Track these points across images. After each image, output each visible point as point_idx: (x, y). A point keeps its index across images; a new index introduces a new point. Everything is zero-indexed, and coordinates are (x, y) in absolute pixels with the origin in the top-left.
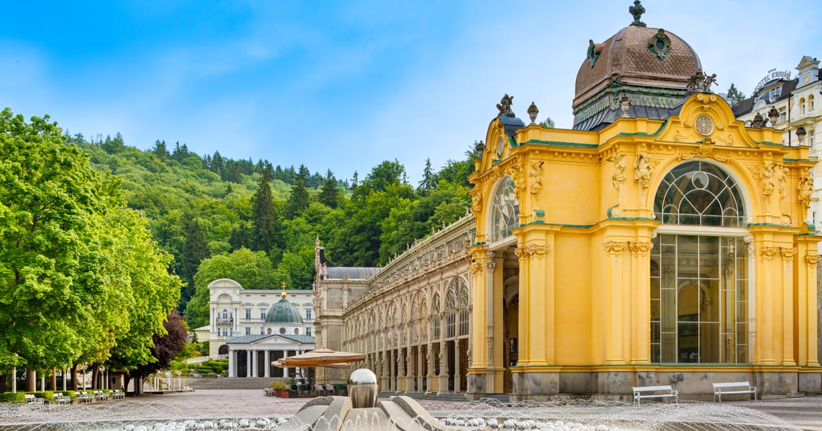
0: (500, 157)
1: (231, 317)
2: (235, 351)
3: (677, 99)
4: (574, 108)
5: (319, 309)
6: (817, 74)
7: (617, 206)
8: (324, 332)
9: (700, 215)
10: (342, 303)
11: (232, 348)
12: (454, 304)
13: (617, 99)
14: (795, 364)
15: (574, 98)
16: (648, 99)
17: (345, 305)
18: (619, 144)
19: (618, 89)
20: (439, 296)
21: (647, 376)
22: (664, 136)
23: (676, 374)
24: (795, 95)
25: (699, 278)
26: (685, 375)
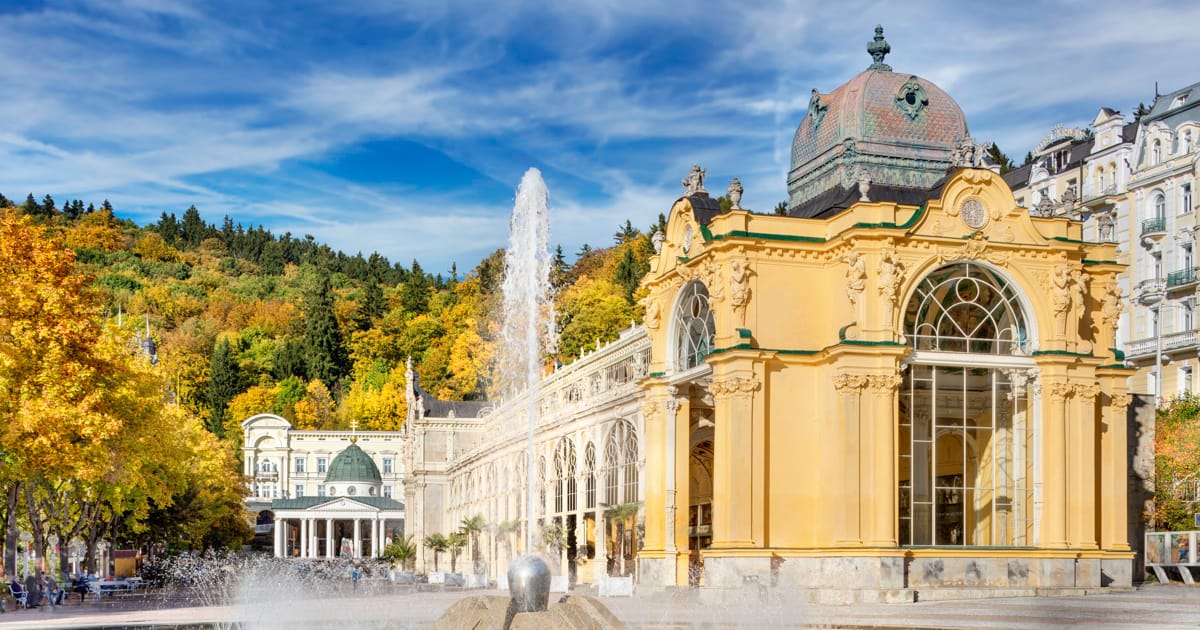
0: (686, 253)
1: (276, 470)
2: (283, 520)
3: (935, 175)
4: (789, 184)
5: (410, 461)
6: (1121, 134)
7: (854, 324)
8: (419, 494)
9: (968, 338)
10: (445, 453)
11: (279, 515)
12: (616, 458)
13: (851, 174)
14: (1097, 547)
15: (789, 171)
16: (895, 174)
17: (450, 455)
18: (856, 238)
19: (853, 159)
20: (593, 446)
21: (894, 564)
22: (918, 228)
23: (933, 561)
24: (1089, 163)
25: (965, 427)
26: (946, 562)
